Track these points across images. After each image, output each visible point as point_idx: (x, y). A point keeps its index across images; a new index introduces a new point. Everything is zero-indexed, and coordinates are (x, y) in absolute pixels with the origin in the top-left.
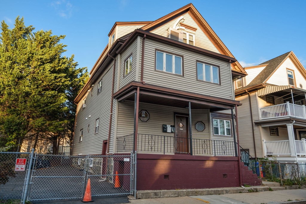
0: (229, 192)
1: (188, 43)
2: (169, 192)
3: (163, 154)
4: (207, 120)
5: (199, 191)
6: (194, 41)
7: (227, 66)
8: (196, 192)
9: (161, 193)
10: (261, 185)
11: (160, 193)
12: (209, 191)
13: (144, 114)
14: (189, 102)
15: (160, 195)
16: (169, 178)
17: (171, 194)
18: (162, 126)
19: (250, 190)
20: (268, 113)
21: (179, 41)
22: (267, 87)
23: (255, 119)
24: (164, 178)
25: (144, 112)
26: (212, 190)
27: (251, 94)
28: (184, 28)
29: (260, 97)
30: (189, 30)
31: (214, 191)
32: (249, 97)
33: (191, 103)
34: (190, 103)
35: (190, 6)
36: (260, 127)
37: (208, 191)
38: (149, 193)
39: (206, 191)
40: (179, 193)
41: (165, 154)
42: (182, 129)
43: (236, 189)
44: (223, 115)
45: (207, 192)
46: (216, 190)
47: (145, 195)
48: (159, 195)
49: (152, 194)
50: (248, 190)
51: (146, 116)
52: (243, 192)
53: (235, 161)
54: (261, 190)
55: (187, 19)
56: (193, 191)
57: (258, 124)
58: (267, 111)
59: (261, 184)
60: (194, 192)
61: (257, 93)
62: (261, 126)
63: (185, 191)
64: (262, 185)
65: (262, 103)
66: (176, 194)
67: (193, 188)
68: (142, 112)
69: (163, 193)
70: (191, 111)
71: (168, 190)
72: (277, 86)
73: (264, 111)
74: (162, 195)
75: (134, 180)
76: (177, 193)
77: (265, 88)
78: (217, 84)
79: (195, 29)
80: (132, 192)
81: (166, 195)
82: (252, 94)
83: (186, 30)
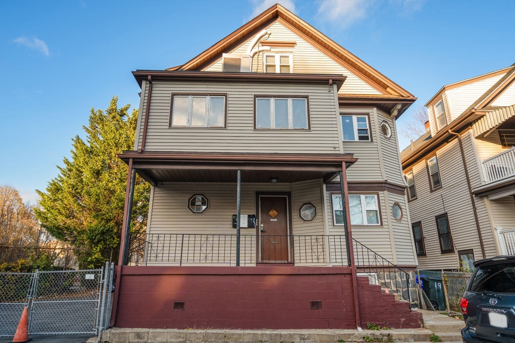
0: (309, 339)
1: (278, 71)
2: (166, 334)
3: (179, 265)
4: (320, 198)
5: (233, 334)
6: (291, 64)
7: (327, 91)
8: (225, 336)
9: (150, 334)
10: (420, 327)
11: (146, 334)
12: (257, 334)
13: (200, 201)
14: (237, 170)
15: (146, 337)
16: (183, 308)
17: (169, 336)
18: (231, 217)
19: (368, 338)
20: (503, 167)
21: (241, 71)
22: (487, 114)
23: (476, 186)
24: (175, 308)
25: (200, 198)
26: (264, 332)
27: (462, 136)
28: (268, 48)
29: (478, 138)
30: (280, 48)
31: (271, 335)
32: (460, 141)
33: (242, 171)
34: (239, 171)
35: (277, 9)
36: (486, 200)
37: (254, 334)
38: (126, 333)
39: (250, 334)
40: (186, 336)
41: (182, 265)
42: (276, 220)
43: (330, 333)
44: (357, 185)
45: (252, 336)
46: (276, 335)
47: (117, 336)
48: (144, 338)
49: (131, 335)
50: (364, 338)
51: (203, 204)
52: (349, 340)
53: (343, 276)
54: (403, 337)
55: (278, 31)
56: (219, 334)
57: (482, 194)
58: (501, 164)
59: (422, 325)
60: (220, 336)
61: (471, 131)
62: (488, 198)
63: (201, 333)
64: (423, 327)
65: (487, 151)
66: (180, 337)
67: (237, 328)
68: (195, 198)
69: (153, 334)
70: (241, 185)
71: (180, 329)
72: (505, 107)
73: (492, 166)
74: (150, 338)
75: (100, 310)
76: (182, 335)
77: (485, 117)
78: (303, 130)
79: (292, 44)
80: (95, 331)
81: (160, 339)
82: (464, 135)
83: (272, 50)
